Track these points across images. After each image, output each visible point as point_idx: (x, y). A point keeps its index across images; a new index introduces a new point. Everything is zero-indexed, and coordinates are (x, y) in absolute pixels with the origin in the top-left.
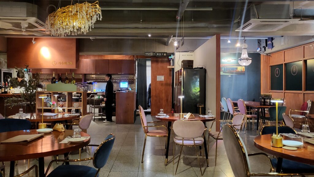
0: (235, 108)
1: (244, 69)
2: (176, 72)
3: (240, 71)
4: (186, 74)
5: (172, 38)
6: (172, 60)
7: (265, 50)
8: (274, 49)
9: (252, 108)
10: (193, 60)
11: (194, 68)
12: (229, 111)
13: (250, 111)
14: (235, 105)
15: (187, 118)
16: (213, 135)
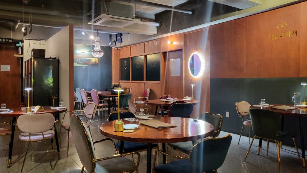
0: (89, 97)
1: (97, 60)
2: (25, 62)
3: (93, 63)
4: (36, 64)
5: (19, 23)
6: (20, 48)
7: (116, 44)
8: (123, 44)
9: (104, 97)
10: (45, 50)
11: (46, 58)
12: (83, 101)
13: (103, 100)
14: (89, 95)
15: (35, 112)
16: (65, 127)
